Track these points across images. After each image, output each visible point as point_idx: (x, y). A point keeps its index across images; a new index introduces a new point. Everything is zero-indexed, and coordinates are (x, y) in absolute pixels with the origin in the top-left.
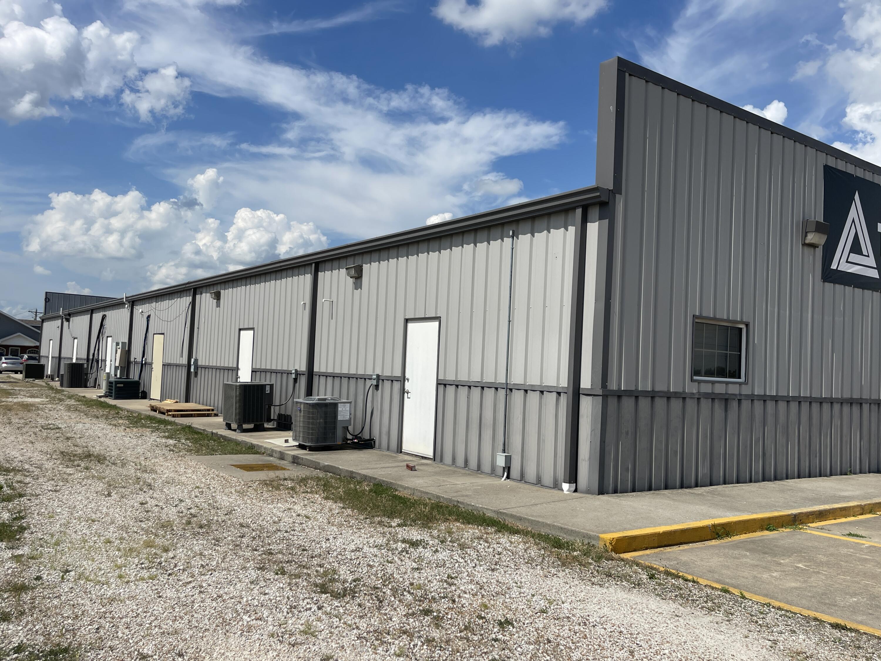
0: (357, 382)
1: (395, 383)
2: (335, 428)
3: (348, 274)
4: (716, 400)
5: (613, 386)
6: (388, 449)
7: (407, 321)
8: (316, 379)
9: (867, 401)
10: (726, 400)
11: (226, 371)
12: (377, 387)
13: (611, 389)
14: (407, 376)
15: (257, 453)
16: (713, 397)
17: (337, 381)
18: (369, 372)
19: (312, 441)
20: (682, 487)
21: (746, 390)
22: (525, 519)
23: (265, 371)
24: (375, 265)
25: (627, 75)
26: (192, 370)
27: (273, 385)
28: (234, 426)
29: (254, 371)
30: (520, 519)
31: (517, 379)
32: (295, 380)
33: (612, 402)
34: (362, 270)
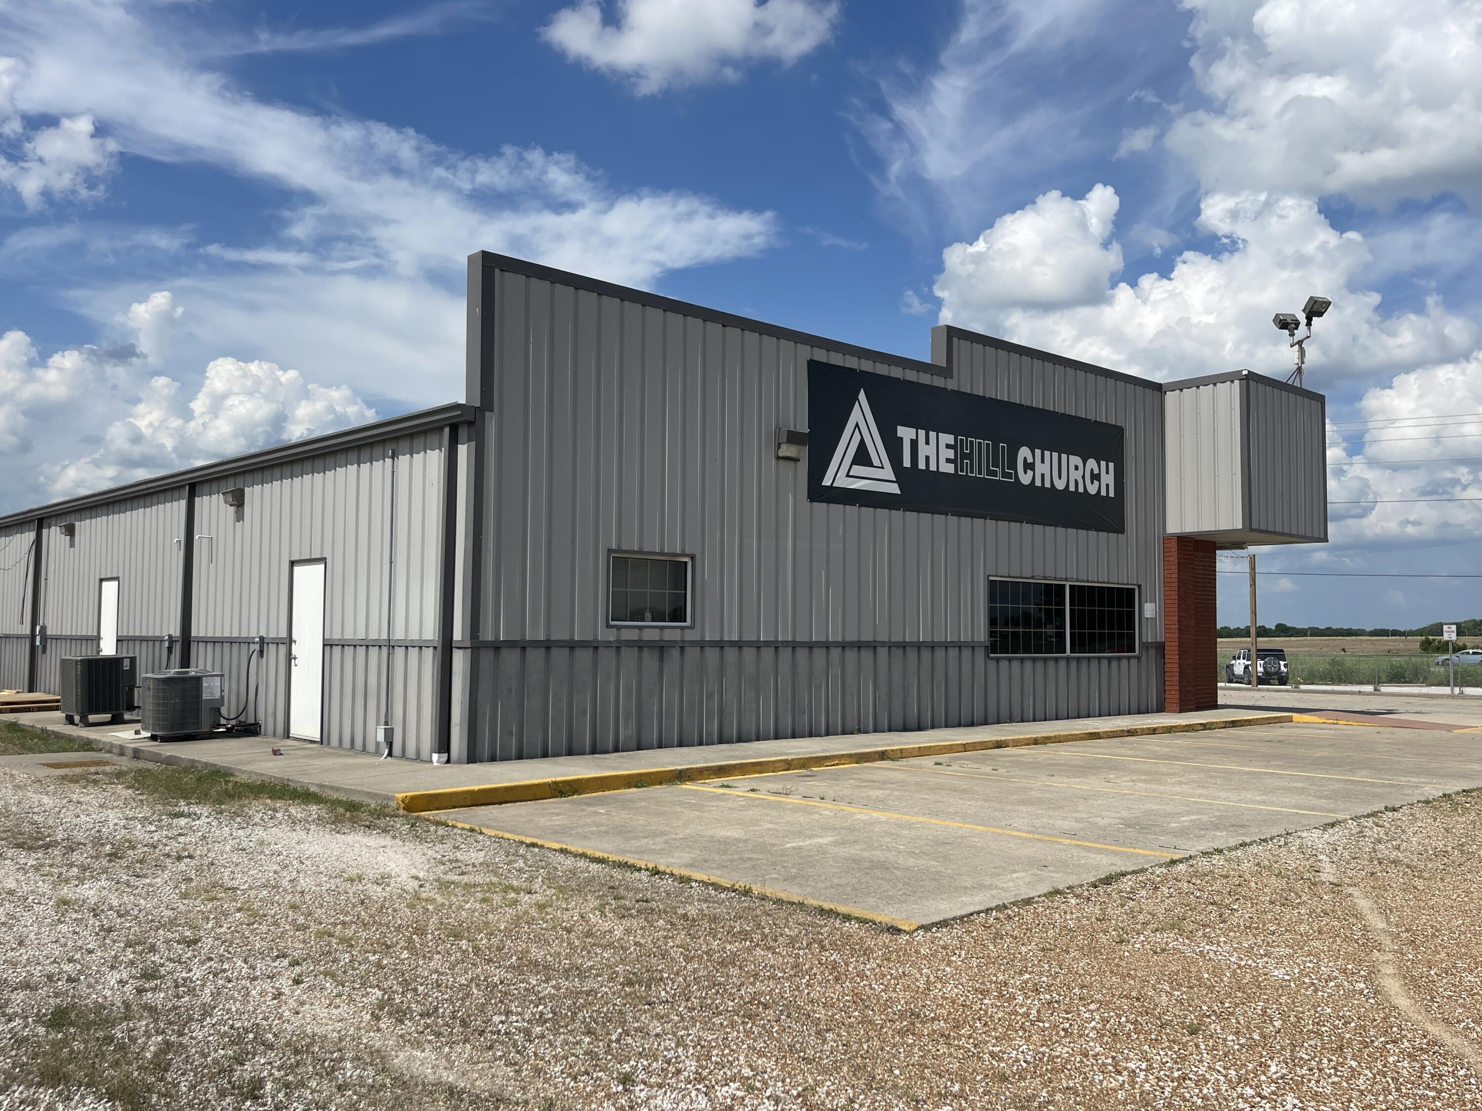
0: (240, 647)
1: (280, 646)
2: (198, 710)
3: (226, 502)
4: (645, 649)
5: (487, 635)
6: (274, 735)
7: (293, 563)
8: (193, 646)
9: (883, 644)
10: (661, 648)
11: (84, 642)
12: (261, 652)
13: (485, 639)
14: (294, 637)
15: (93, 750)
16: (640, 645)
17: (218, 646)
18: (253, 634)
19: (163, 728)
20: (594, 751)
21: (690, 636)
22: (342, 788)
23: (133, 639)
24: (257, 488)
25: (497, 271)
26: (38, 643)
27: (135, 658)
28: (77, 718)
29: (119, 640)
30: (338, 789)
31: (399, 634)
32: (170, 649)
33: (487, 657)
34: (243, 496)
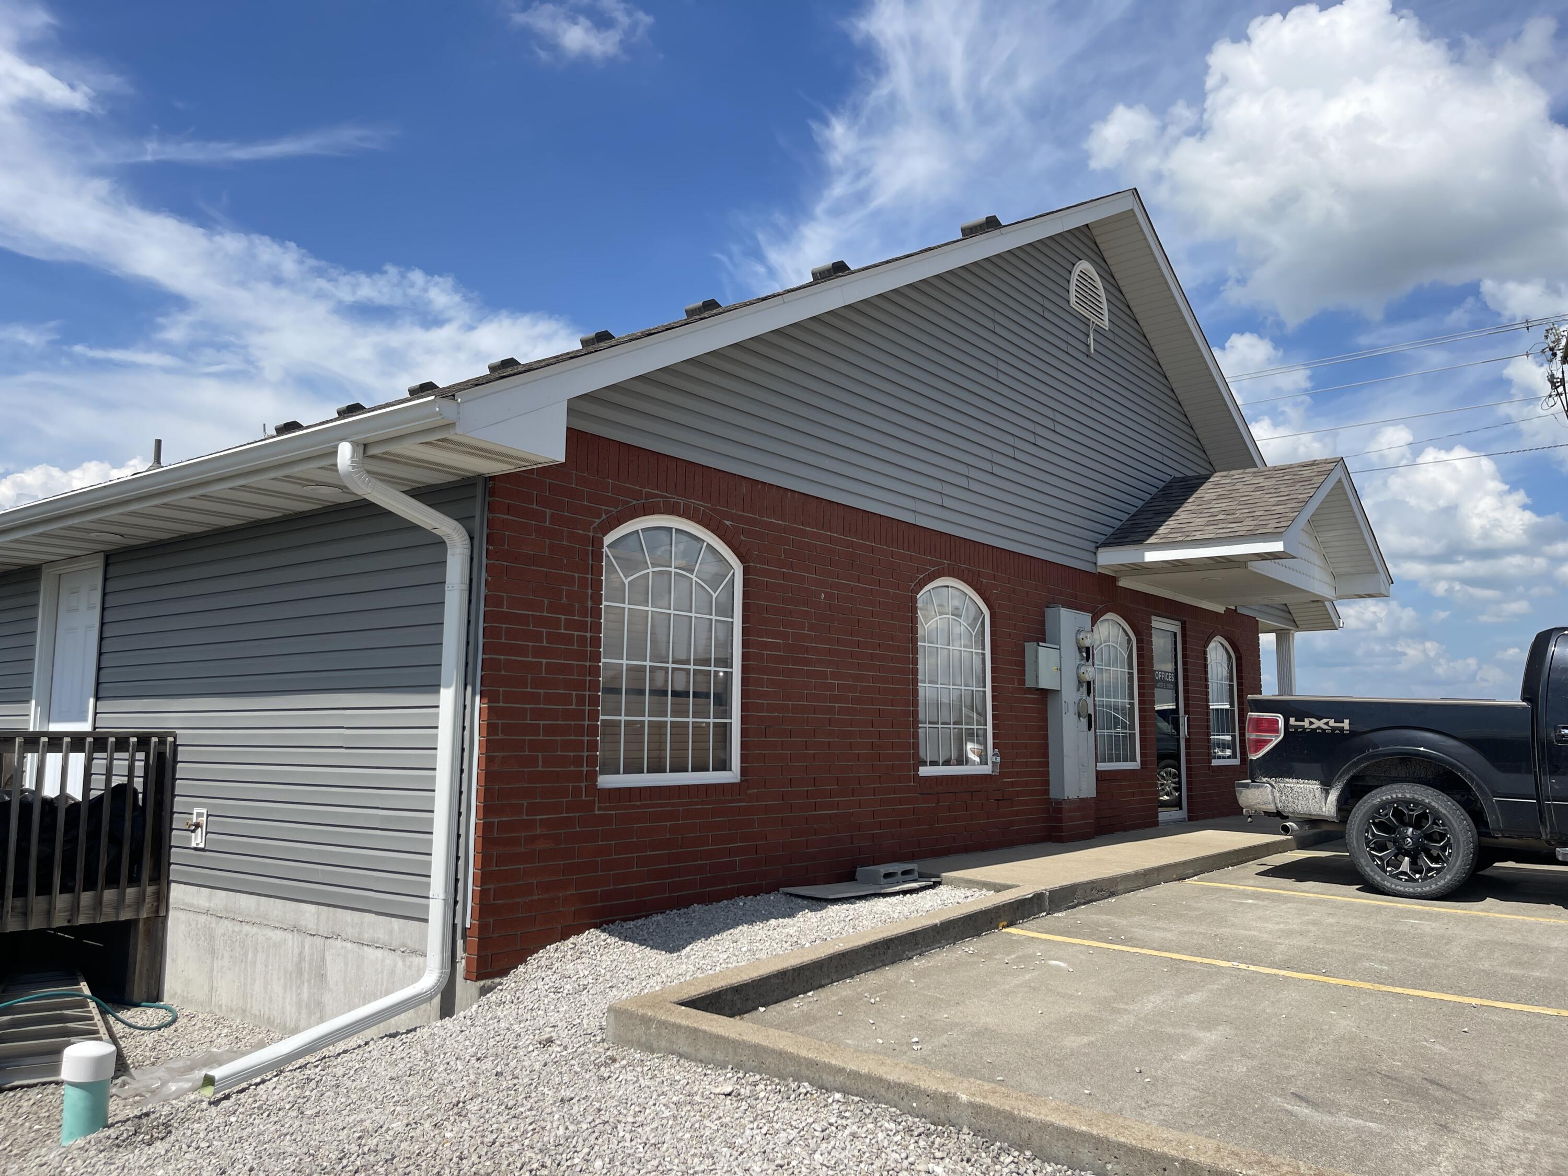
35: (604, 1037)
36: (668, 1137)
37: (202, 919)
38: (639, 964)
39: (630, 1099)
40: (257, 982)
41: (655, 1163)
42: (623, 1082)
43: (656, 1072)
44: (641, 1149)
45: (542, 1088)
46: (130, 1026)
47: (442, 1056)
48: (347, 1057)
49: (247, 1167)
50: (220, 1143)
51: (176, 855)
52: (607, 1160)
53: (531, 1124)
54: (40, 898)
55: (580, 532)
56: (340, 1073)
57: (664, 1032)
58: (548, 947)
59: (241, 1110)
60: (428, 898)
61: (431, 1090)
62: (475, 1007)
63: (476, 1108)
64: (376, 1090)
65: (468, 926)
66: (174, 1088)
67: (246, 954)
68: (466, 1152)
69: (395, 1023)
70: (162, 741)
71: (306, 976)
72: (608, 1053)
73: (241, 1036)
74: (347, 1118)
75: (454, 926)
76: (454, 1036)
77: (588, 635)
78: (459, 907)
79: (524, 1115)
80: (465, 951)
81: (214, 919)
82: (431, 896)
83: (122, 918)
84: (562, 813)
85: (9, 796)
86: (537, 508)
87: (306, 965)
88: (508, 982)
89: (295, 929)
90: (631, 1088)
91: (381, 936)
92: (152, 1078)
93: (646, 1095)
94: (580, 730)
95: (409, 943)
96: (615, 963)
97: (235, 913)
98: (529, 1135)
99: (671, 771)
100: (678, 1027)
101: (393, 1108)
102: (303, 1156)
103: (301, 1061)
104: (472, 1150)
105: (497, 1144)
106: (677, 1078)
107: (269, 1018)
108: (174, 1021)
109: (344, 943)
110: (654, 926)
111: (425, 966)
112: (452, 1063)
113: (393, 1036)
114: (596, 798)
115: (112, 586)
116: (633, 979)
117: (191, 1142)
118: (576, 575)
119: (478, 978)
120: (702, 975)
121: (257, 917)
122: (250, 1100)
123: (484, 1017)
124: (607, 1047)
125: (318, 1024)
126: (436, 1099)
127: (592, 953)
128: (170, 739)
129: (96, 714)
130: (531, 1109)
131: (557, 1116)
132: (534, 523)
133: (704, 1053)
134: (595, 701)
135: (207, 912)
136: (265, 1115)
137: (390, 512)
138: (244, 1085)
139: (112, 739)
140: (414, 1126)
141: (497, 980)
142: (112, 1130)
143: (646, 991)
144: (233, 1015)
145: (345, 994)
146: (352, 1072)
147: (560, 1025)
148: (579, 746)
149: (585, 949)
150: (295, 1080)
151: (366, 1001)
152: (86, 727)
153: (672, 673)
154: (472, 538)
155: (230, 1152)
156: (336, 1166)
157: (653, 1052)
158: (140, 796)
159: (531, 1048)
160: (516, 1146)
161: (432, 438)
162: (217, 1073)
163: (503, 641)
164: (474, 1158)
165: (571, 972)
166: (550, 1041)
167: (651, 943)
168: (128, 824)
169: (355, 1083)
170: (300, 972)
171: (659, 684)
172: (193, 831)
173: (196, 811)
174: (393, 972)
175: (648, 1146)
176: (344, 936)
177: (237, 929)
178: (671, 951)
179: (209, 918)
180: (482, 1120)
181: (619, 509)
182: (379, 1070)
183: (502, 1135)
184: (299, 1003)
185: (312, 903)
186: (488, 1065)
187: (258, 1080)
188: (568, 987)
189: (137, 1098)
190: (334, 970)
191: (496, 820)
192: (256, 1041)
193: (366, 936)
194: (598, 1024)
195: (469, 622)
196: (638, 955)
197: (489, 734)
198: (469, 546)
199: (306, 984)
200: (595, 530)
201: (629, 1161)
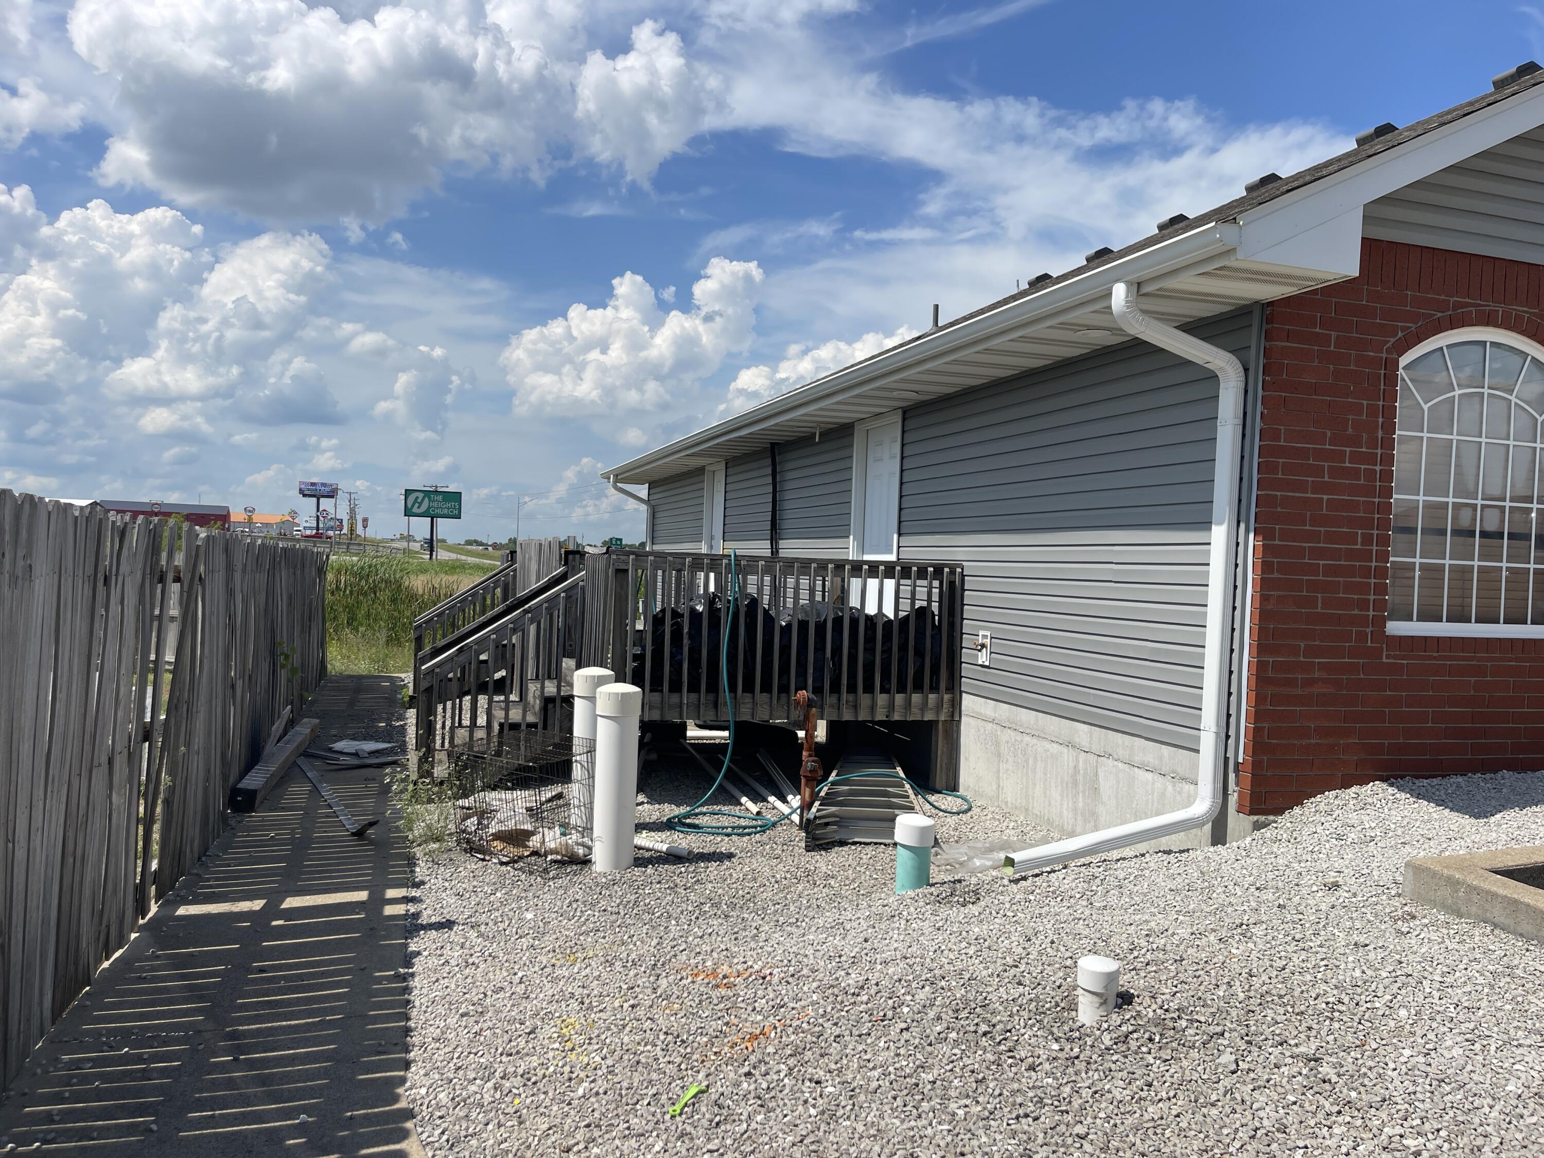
35: (1400, 892)
36: (1484, 1004)
37: (989, 726)
38: (1437, 824)
39: (1436, 958)
40: (1038, 786)
41: (1472, 1025)
42: (1426, 940)
43: (1465, 937)
44: (1452, 1009)
45: (1332, 929)
46: (936, 808)
47: (1219, 879)
48: (1126, 863)
49: (1049, 940)
50: (1023, 915)
51: (966, 670)
52: (1413, 1012)
53: (1322, 960)
54: (866, 695)
55: (1371, 354)
56: (1121, 877)
57: (1475, 898)
58: (1327, 793)
59: (1038, 891)
60: (1199, 730)
61: (1212, 908)
62: (1248, 839)
63: (1261, 933)
64: (1157, 897)
65: (1241, 760)
66: (978, 864)
67: (1027, 761)
68: (1255, 970)
69: (1165, 842)
70: (953, 572)
71: (1081, 788)
72: (1406, 908)
73: (1025, 831)
74: (1133, 917)
75: (1226, 759)
76: (1229, 862)
77: (1378, 468)
78: (1231, 742)
79: (1314, 950)
80: (1237, 784)
81: (999, 728)
82: (1202, 728)
83: (926, 719)
84: (1344, 658)
85: (842, 612)
86: (1321, 331)
87: (1080, 778)
88: (1284, 820)
89: (1070, 744)
90: (1437, 947)
91: (1151, 760)
92: (958, 853)
93: (1454, 958)
94: (1366, 571)
95: (1179, 770)
96: (1407, 820)
97: (1016, 724)
98: (1321, 970)
99: (1478, 621)
100: (1495, 895)
101: (1176, 916)
102: (1097, 941)
103: (1083, 860)
104: (1261, 970)
105: (1287, 970)
106: (1492, 947)
107: (1049, 819)
108: (970, 809)
109: (1116, 763)
110: (1454, 788)
111: (1196, 794)
112: (1230, 887)
113: (1169, 852)
114: (1384, 646)
115: (909, 437)
116: (1430, 839)
117: (1000, 910)
118: (1365, 402)
119: (1252, 812)
120: (1517, 846)
121: (1037, 730)
122: (1045, 884)
123: (1260, 851)
124: (1404, 902)
125: (1093, 831)
126: (1218, 916)
127: (1378, 806)
128: (959, 570)
129: (899, 547)
130: (1321, 946)
131: (1351, 959)
132: (1316, 348)
133: (1525, 927)
134: (1384, 541)
135: (993, 721)
136: (1059, 899)
137: (1162, 350)
138: (1037, 871)
139: (914, 569)
140: (1198, 936)
141: (1271, 818)
142: (933, 889)
143: (1447, 853)
144: (1017, 812)
145: (1117, 808)
146: (1132, 878)
147: (1346, 871)
148: (1365, 588)
149: (1370, 800)
150: (1082, 875)
151: (1137, 818)
152: (892, 558)
153: (1482, 511)
154: (1246, 370)
155: (1032, 924)
156: (1128, 955)
157: (1461, 916)
158: (937, 618)
159: (1315, 888)
160: (1308, 977)
161: (1209, 268)
162: (1017, 856)
163: (1280, 476)
164: (1265, 977)
165: (1356, 823)
166: (1336, 885)
167: (1450, 804)
168: (928, 641)
169: (1137, 888)
170: (1075, 783)
171: (1465, 523)
172: (980, 651)
173: (981, 633)
174: (1163, 795)
175: (1460, 1007)
176: (1116, 757)
177: (1019, 738)
178: (1477, 816)
179: (995, 726)
180: (1269, 946)
181: (1420, 324)
182: (1158, 880)
183: (1291, 964)
184: (1075, 810)
185: (1084, 723)
186: (1268, 895)
187: (1048, 869)
188: (1353, 835)
189: (948, 867)
190: (1106, 785)
191: (1271, 660)
192: (1039, 836)
193: (1136, 758)
194: (1391, 878)
195: (1242, 457)
196: (1435, 815)
197: (1263, 572)
198: (1243, 379)
199: (1081, 795)
200: (1388, 351)
201: (1438, 1018)
